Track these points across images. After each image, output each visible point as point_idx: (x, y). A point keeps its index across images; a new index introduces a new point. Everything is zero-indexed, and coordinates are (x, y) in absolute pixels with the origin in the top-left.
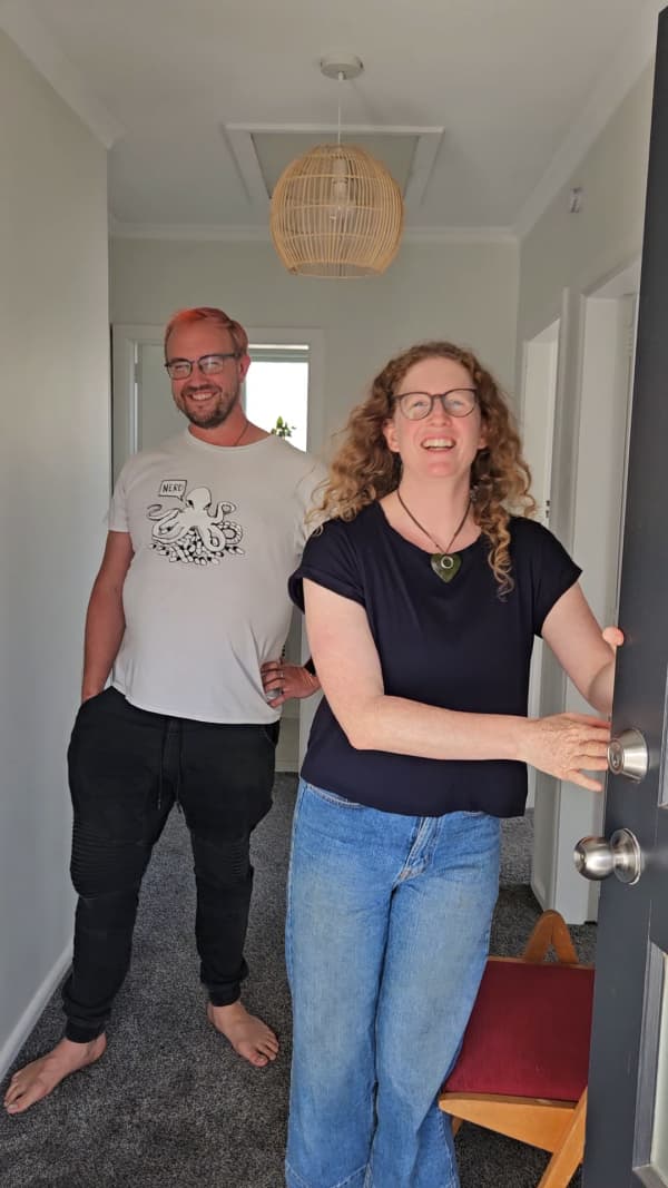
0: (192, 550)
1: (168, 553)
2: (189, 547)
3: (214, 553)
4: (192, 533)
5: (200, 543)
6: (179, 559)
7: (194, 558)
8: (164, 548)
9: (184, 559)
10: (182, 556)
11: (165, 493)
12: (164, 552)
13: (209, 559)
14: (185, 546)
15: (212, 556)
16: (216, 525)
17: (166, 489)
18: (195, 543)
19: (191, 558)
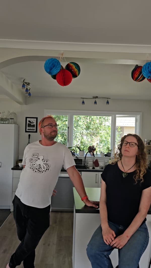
0: (39, 170)
1: (33, 170)
2: (38, 169)
3: (44, 171)
4: (39, 166)
5: (41, 168)
6: (36, 172)
7: (39, 171)
8: (32, 169)
9: (37, 172)
10: (36, 171)
11: (33, 156)
12: (32, 170)
13: (43, 172)
14: (37, 169)
15: (43, 171)
16: (45, 164)
17: (34, 155)
18: (40, 168)
19: (38, 172)
